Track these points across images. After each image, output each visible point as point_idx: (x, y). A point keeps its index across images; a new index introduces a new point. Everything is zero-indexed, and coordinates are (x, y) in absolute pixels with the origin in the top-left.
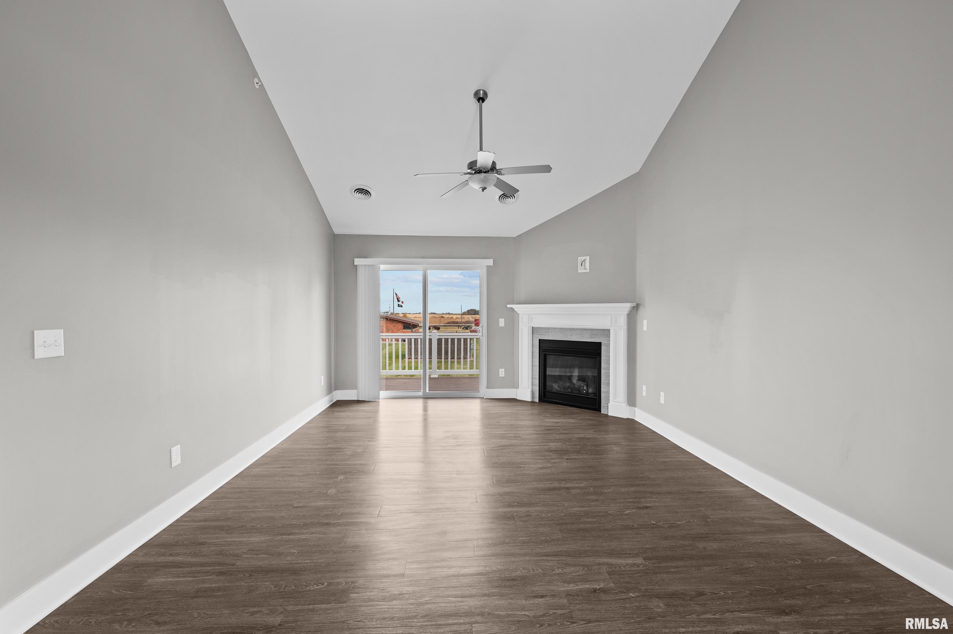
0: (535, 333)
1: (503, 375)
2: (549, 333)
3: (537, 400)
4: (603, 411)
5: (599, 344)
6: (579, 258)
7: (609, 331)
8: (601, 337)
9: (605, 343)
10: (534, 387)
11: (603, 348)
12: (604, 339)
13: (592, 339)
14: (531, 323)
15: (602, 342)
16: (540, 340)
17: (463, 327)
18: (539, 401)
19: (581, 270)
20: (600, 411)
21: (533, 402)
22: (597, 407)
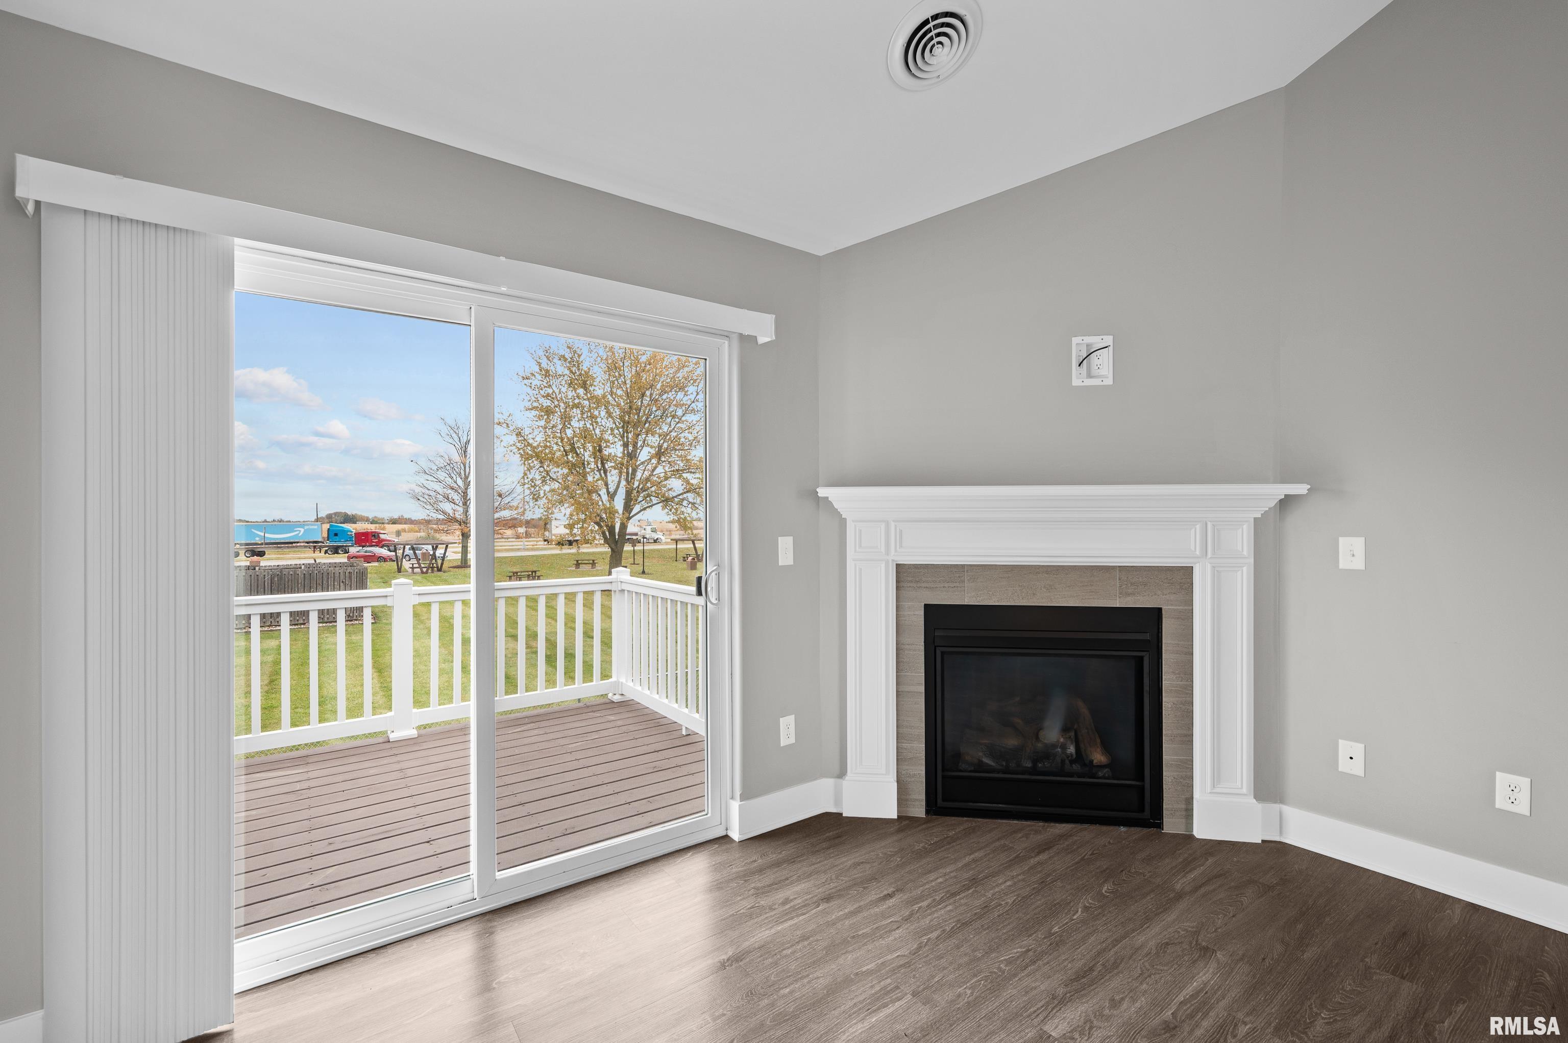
0: (909, 585)
1: (792, 740)
2: (963, 582)
3: (919, 810)
4: (1171, 825)
5: (1157, 613)
6: (1075, 340)
7: (1188, 571)
8: (1159, 592)
9: (1175, 610)
10: (905, 767)
11: (1168, 626)
12: (1172, 597)
13: (1129, 598)
14: (896, 551)
15: (1164, 608)
16: (927, 607)
17: (327, 549)
18: (927, 812)
19: (1078, 379)
20: (1160, 826)
21: (904, 821)
22: (1147, 814)
